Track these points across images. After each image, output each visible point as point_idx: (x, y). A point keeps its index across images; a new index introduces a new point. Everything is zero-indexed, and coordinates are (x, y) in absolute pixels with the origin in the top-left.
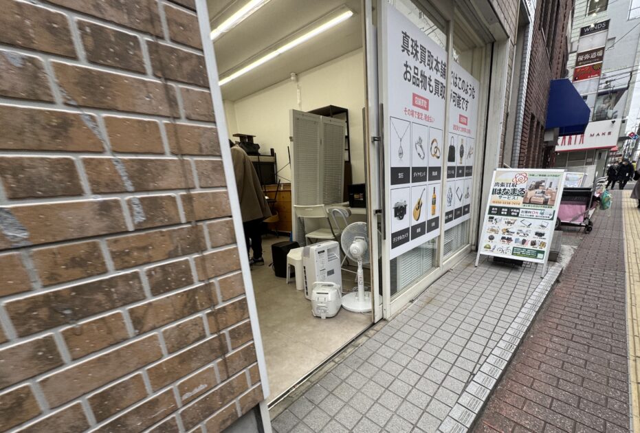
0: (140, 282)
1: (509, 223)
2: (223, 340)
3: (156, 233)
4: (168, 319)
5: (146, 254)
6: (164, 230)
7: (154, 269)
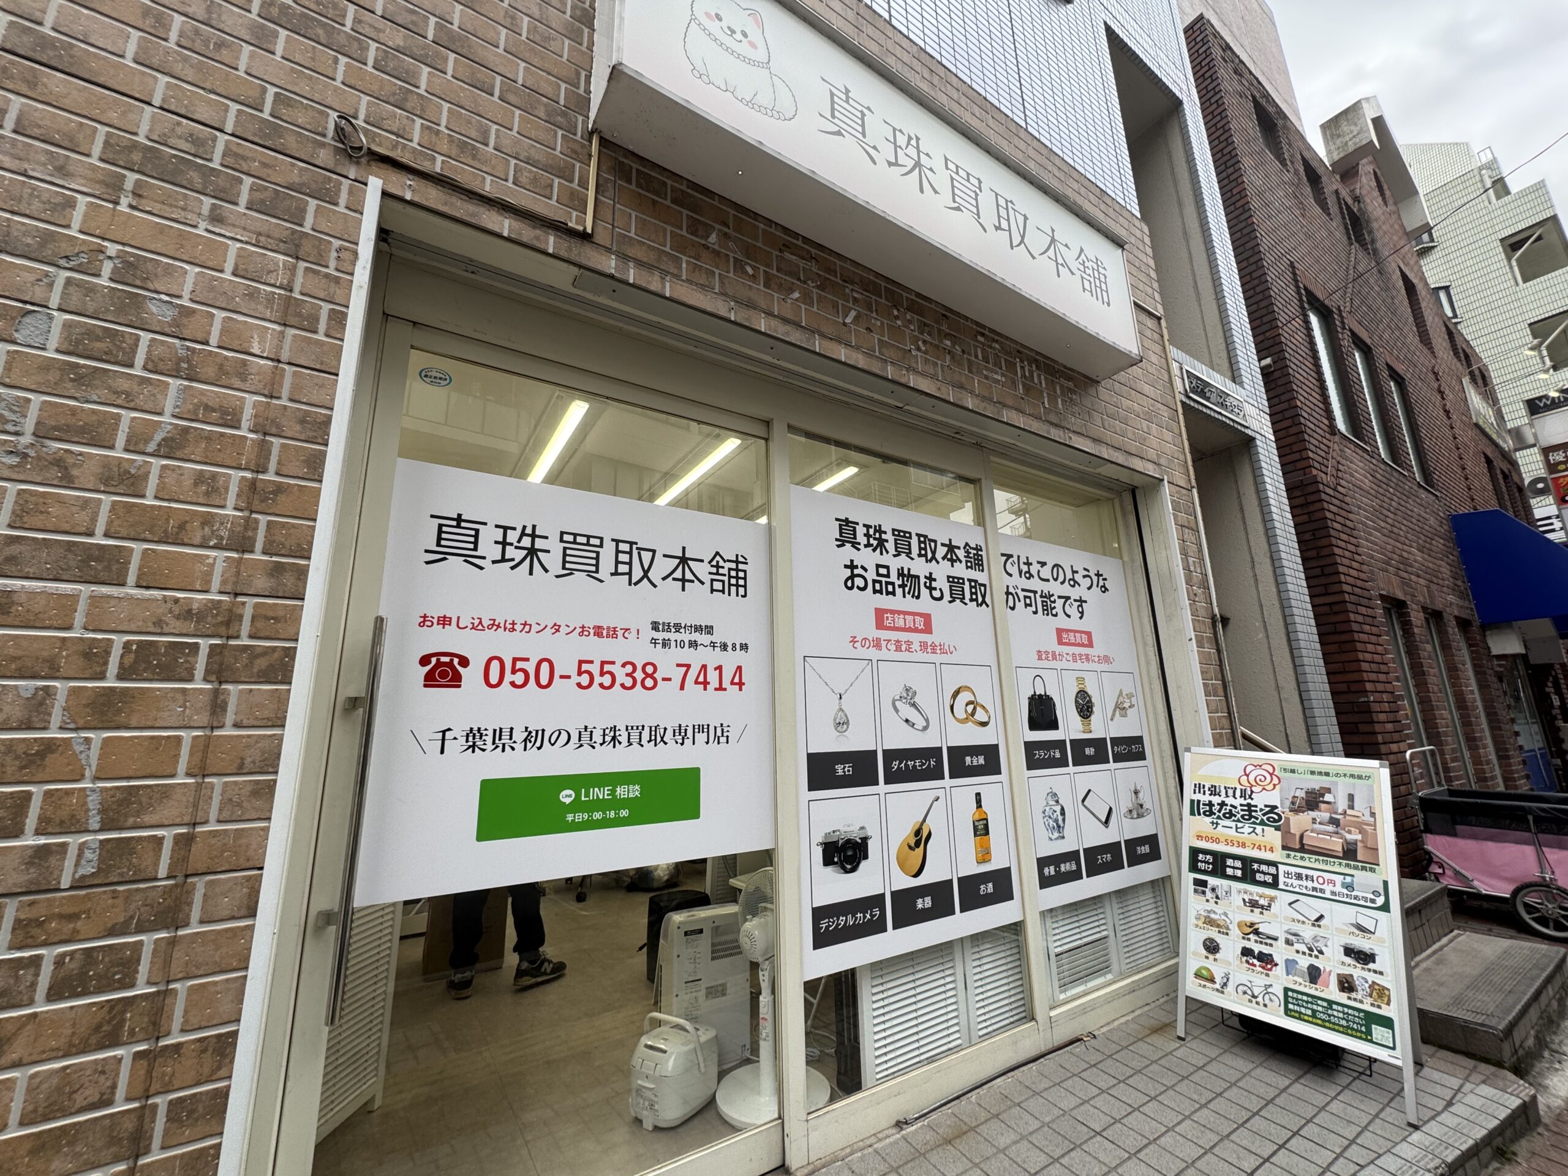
0: (37, 975)
1: (1253, 904)
2: (147, 1120)
3: (105, 892)
4: (52, 1050)
5: (71, 926)
6: (121, 888)
7: (72, 954)
